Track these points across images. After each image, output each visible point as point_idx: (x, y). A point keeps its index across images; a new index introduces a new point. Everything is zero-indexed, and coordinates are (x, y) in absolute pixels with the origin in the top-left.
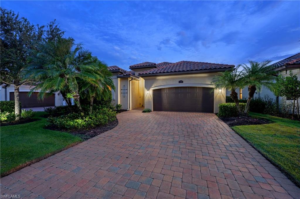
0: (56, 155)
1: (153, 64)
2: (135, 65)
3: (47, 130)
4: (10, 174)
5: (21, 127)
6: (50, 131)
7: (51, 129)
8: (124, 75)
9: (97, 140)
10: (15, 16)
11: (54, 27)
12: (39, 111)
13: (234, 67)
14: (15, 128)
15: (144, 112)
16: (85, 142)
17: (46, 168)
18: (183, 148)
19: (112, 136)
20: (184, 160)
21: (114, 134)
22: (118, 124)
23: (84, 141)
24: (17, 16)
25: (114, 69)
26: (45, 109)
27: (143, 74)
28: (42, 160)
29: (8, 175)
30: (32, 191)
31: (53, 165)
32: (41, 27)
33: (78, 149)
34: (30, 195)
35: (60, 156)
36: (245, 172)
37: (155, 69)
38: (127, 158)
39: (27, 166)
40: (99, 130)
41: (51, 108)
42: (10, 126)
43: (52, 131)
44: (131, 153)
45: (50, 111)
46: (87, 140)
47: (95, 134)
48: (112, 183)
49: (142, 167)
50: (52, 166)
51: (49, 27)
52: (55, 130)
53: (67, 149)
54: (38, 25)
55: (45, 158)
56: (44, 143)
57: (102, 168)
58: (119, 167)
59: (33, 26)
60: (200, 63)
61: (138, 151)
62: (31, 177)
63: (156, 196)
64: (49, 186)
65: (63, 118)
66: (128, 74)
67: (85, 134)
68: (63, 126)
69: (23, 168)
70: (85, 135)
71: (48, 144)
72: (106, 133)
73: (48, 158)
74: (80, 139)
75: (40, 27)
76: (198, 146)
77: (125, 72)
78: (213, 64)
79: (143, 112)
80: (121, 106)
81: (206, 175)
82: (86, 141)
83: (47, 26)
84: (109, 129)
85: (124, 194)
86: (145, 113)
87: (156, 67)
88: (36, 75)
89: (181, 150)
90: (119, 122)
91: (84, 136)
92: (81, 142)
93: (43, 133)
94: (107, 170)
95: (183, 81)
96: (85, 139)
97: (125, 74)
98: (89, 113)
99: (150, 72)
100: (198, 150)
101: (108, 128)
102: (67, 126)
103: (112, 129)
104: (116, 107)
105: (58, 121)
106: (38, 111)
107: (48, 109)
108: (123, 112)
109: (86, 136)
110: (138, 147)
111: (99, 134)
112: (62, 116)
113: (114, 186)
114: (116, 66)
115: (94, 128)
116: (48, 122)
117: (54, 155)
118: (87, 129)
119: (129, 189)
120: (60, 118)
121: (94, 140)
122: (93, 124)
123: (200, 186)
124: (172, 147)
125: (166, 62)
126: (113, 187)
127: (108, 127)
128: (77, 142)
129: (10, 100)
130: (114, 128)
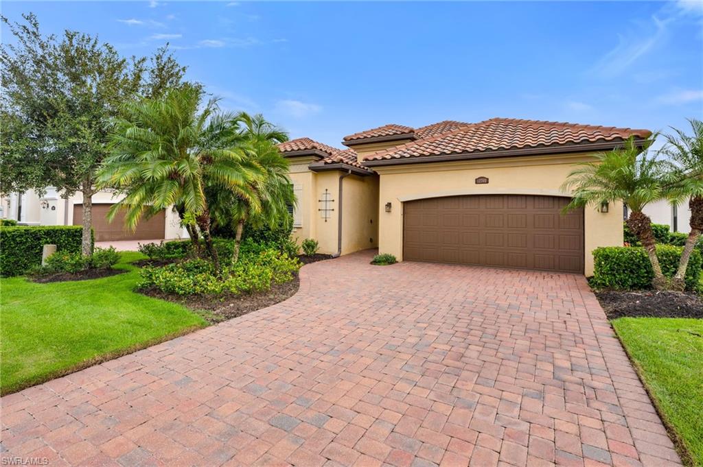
0: (149, 349)
1: (406, 131)
2: (359, 134)
3: (139, 295)
4: (67, 374)
5: (91, 286)
6: (145, 297)
7: (147, 294)
8: (326, 163)
9: (239, 325)
10: (92, 42)
11: (165, 59)
12: (130, 250)
13: (649, 137)
14: (79, 286)
15: (375, 262)
16: (212, 329)
17: (130, 371)
18: (434, 362)
19: (273, 319)
20: (423, 387)
21: (280, 315)
22: (297, 291)
23: (209, 325)
24: (96, 43)
25: (302, 148)
26: (141, 246)
27: (375, 159)
28: (123, 355)
29: (63, 376)
30: (100, 407)
31: (142, 367)
32: (139, 62)
33: (194, 341)
34: (96, 413)
35: (157, 351)
36: (567, 433)
37: (409, 144)
38: (291, 370)
39: (95, 364)
40: (247, 304)
41: (152, 244)
42: (71, 282)
43: (149, 298)
44: (305, 360)
45: (149, 250)
46: (216, 324)
47: (238, 313)
48: (243, 413)
49: (316, 392)
50: (140, 370)
51: (155, 60)
52: (155, 297)
53: (172, 339)
54: (134, 57)
55: (128, 354)
56: (129, 323)
57: (233, 384)
58: (267, 386)
59: (124, 61)
60: (545, 123)
61: (322, 359)
62: (101, 385)
63: (323, 448)
64: (129, 404)
65: (173, 271)
66: (335, 160)
67: (214, 310)
68: (170, 289)
69: (89, 367)
70: (215, 312)
71: (136, 324)
72: (263, 311)
73: (134, 353)
74: (203, 320)
75: (136, 62)
76: (478, 361)
77: (330, 154)
78: (582, 126)
79: (371, 263)
80: (317, 244)
81: (459, 425)
82: (214, 326)
83: (152, 59)
84: (273, 302)
85: (261, 435)
86: (377, 266)
87: (413, 139)
88: (121, 176)
89: (427, 365)
90: (300, 287)
91: (211, 315)
92: (203, 326)
93: (130, 301)
94: (241, 389)
95: (488, 179)
96: (213, 320)
97: (329, 161)
98: (231, 262)
99: (396, 153)
100: (471, 371)
101: (271, 299)
102: (179, 288)
103: (280, 302)
104: (304, 247)
105: (163, 276)
106: (127, 250)
107: (147, 247)
108: (320, 262)
109: (217, 314)
110: (324, 349)
111: (246, 313)
112: (171, 265)
113: (246, 419)
114: (307, 140)
115: (238, 298)
116: (143, 277)
117: (145, 348)
118: (221, 300)
119: (273, 428)
120: (166, 270)
121: (231, 326)
122: (236, 287)
123: (428, 445)
124: (407, 357)
125: (449, 120)
126: (244, 421)
127: (272, 296)
128: (194, 325)
129: (74, 224)
130: (284, 300)
